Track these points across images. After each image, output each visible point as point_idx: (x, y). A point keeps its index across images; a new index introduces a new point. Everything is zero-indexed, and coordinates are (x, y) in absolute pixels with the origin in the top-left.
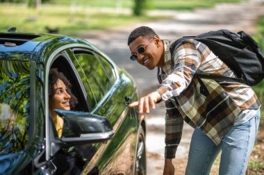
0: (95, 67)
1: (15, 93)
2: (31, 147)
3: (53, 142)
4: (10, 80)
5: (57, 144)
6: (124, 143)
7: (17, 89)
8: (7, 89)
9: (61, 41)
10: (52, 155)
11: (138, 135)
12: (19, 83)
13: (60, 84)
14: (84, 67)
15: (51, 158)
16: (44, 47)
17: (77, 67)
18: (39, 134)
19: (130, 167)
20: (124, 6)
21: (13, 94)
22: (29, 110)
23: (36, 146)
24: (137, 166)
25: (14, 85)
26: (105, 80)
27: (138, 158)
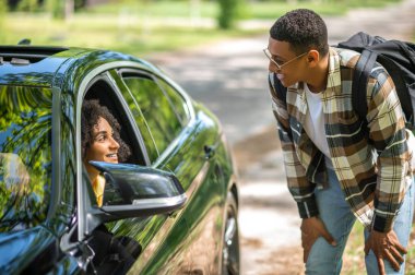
0: (158, 104)
1: (29, 142)
2: (54, 220)
3: (89, 212)
4: (21, 121)
5: (95, 215)
6: (203, 222)
7: (31, 134)
8: (16, 134)
9: (101, 58)
10: (87, 233)
11: (226, 209)
12: (36, 125)
13: (103, 125)
14: (140, 103)
15: (87, 237)
16: (73, 65)
17: (130, 102)
18: (67, 201)
19: (212, 259)
20: (204, 15)
21: (26, 143)
22: (50, 170)
23: (62, 218)
24: (226, 256)
25: (28, 128)
26: (173, 125)
27: (226, 243)
